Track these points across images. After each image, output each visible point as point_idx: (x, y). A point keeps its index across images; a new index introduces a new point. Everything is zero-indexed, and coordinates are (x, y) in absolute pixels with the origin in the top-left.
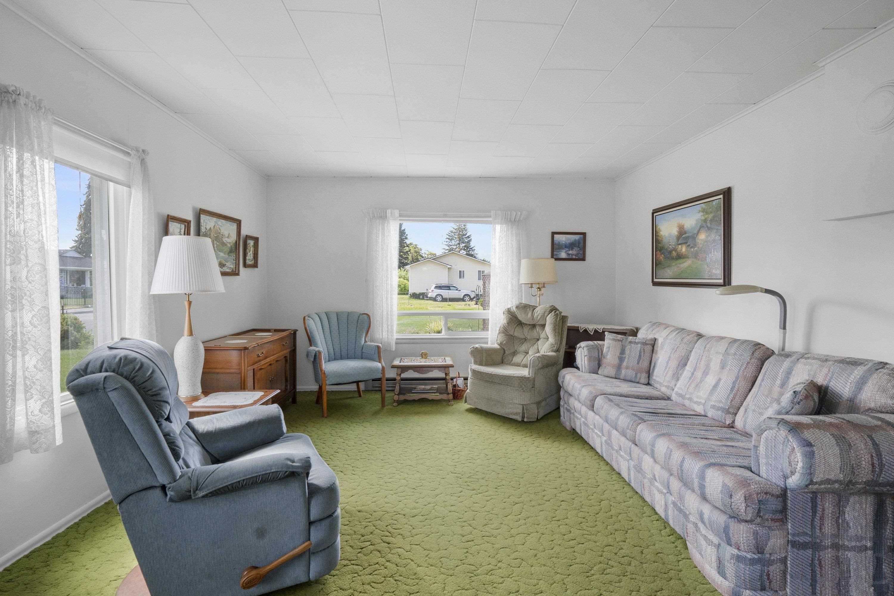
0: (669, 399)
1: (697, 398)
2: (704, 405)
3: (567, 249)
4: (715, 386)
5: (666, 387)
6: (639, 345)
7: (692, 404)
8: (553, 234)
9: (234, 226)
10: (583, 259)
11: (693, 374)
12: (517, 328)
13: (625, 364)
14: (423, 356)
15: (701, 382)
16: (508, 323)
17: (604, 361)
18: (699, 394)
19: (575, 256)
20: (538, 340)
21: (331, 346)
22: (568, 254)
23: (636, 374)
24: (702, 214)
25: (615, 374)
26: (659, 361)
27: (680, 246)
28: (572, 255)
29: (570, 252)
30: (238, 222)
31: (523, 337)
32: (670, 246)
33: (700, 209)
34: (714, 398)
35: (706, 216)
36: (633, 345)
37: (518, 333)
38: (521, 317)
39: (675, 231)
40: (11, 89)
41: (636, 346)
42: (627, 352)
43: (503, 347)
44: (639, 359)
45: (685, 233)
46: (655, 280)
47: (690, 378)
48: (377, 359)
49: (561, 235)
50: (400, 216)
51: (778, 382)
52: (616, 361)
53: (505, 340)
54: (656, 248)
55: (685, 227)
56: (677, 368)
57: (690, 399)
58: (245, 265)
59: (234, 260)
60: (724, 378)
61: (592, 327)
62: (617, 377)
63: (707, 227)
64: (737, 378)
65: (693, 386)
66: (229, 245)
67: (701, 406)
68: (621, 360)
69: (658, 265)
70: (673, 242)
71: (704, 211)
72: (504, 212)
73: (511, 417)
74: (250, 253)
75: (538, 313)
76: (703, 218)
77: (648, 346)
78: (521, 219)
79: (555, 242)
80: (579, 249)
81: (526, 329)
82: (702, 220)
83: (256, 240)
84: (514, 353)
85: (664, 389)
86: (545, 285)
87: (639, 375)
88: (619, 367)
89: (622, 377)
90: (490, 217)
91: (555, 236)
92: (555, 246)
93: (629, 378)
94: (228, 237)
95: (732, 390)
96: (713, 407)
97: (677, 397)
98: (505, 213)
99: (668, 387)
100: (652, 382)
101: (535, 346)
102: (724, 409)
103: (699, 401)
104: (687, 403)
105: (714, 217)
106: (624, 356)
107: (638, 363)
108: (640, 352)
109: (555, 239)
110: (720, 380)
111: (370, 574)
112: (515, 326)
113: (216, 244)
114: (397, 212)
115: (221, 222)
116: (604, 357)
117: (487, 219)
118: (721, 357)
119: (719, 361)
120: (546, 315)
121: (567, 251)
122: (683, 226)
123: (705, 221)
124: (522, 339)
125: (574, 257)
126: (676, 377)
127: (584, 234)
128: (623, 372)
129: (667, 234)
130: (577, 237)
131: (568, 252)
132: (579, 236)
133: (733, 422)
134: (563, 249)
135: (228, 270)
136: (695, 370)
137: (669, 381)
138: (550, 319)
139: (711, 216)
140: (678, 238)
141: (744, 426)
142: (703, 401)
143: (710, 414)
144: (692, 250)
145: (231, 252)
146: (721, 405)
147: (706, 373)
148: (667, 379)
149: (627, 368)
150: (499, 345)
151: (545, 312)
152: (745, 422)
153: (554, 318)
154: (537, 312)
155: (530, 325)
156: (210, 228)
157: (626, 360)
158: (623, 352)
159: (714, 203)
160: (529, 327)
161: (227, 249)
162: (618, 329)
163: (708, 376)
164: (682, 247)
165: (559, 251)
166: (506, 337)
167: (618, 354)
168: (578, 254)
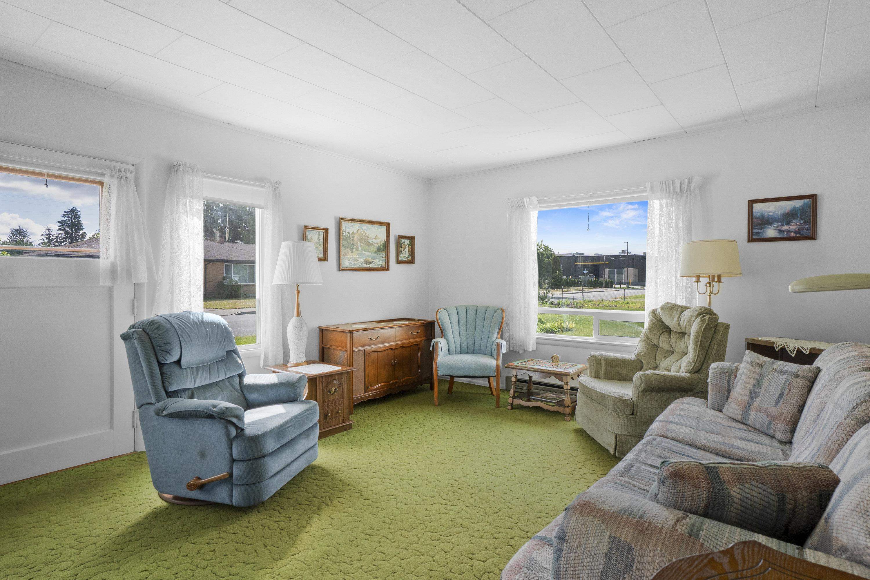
3: (779, 224)
6: (785, 377)
8: (751, 202)
9: (384, 229)
10: (812, 237)
12: (662, 336)
13: (756, 403)
14: (554, 359)
16: (650, 329)
17: (733, 393)
19: (795, 232)
21: (465, 338)
22: (781, 231)
23: (770, 422)
25: (741, 417)
28: (788, 232)
29: (785, 228)
30: (388, 225)
36: (776, 374)
38: (670, 322)
40: (175, 163)
41: (780, 376)
42: (765, 384)
43: (640, 359)
44: (778, 398)
48: (496, 357)
49: (767, 203)
50: (540, 203)
52: (746, 397)
53: (643, 351)
58: (399, 262)
59: (383, 257)
61: (794, 345)
62: (743, 421)
66: (377, 245)
68: (754, 395)
72: (664, 183)
74: (405, 251)
75: (686, 317)
77: (799, 380)
78: (692, 188)
79: (754, 214)
80: (802, 222)
81: (673, 339)
83: (412, 239)
86: (701, 278)
87: (773, 424)
88: (747, 408)
89: (750, 422)
90: (646, 191)
91: (755, 206)
92: (755, 220)
93: (759, 427)
94: (375, 238)
98: (666, 184)
100: (794, 440)
106: (759, 390)
107: (776, 405)
108: (783, 388)
109: (754, 210)
111: (275, 522)
112: (660, 333)
113: (360, 245)
114: (534, 199)
115: (365, 226)
117: (640, 195)
120: (693, 320)
121: (779, 226)
124: (668, 351)
125: (792, 234)
127: (813, 198)
128: (753, 414)
130: (800, 203)
131: (780, 228)
132: (803, 201)
134: (771, 224)
135: (376, 267)
138: (695, 326)
145: (379, 250)
149: (758, 410)
150: (635, 356)
151: (692, 316)
154: (684, 315)
155: (677, 332)
156: (353, 233)
157: (760, 398)
158: (758, 384)
160: (677, 336)
161: (374, 249)
165: (763, 228)
166: (646, 347)
167: (750, 386)
168: (799, 230)
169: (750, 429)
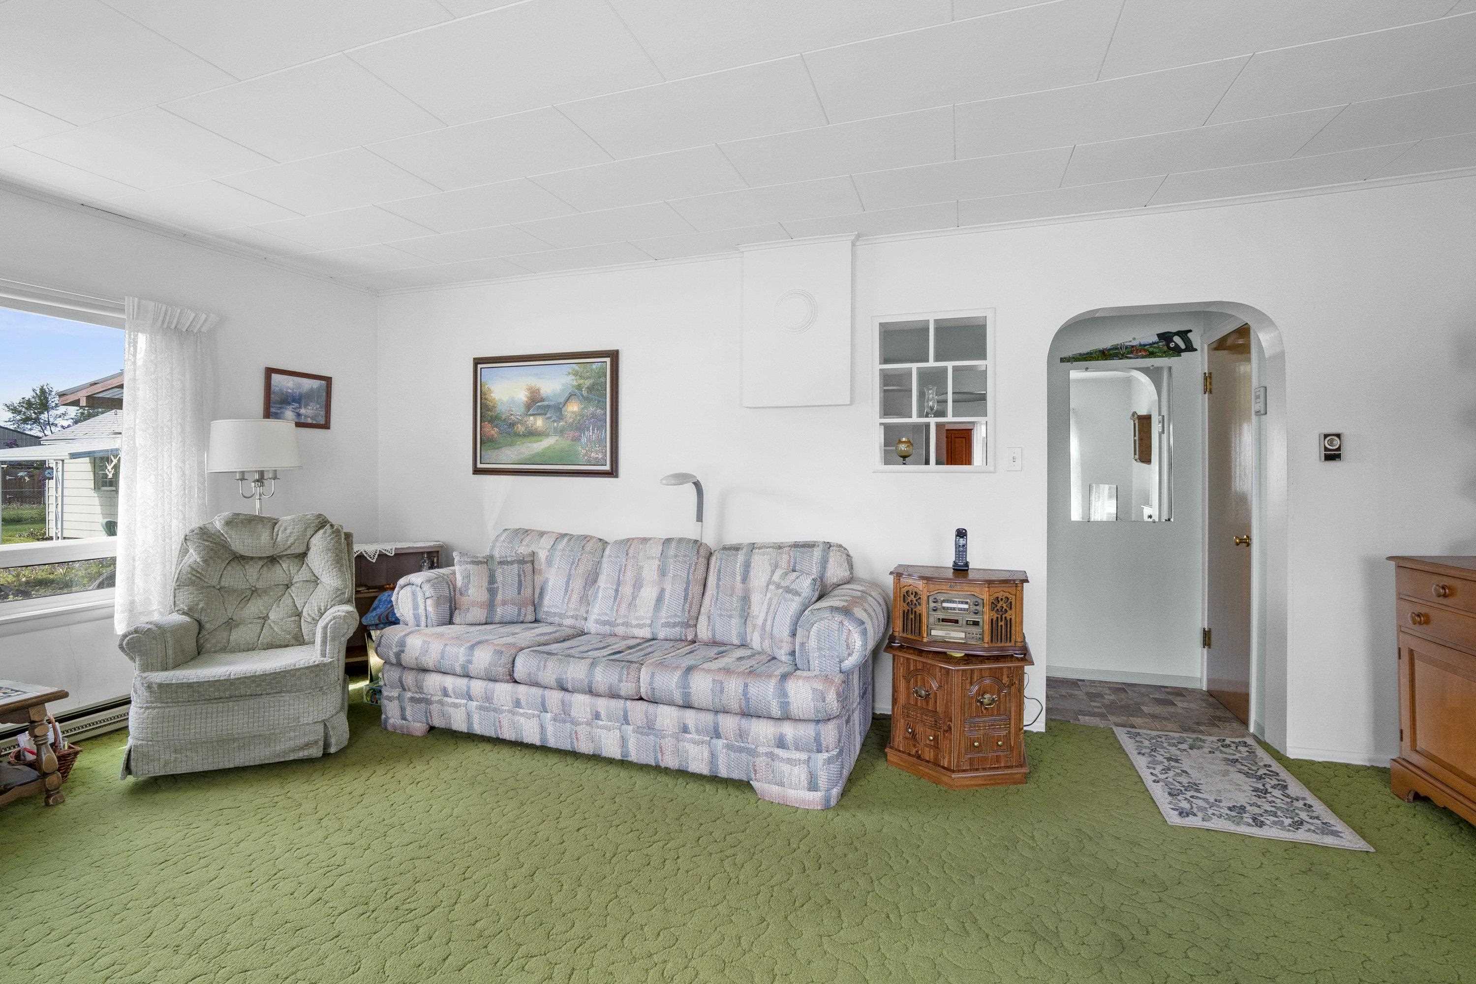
0: (583, 633)
1: (637, 618)
2: (650, 626)
3: (298, 405)
4: (660, 599)
5: (572, 617)
6: (516, 565)
7: (630, 629)
8: (270, 372)
10: (326, 426)
11: (617, 591)
12: (229, 568)
13: (499, 597)
15: (634, 598)
16: (205, 561)
17: (464, 601)
18: (637, 614)
19: (312, 418)
20: (288, 587)
22: (299, 415)
23: (520, 610)
24: (573, 377)
25: (487, 617)
26: (550, 584)
27: (532, 418)
28: (306, 417)
29: (303, 411)
31: (243, 587)
32: (512, 417)
33: (570, 371)
34: (663, 613)
35: (582, 381)
36: (505, 567)
37: (235, 578)
38: (240, 542)
39: (522, 396)
41: (510, 567)
42: (499, 578)
43: (196, 615)
44: (518, 586)
45: (542, 400)
46: (479, 466)
47: (615, 598)
49: (286, 377)
51: (739, 578)
52: (483, 596)
54: (481, 417)
55: (542, 392)
56: (584, 588)
57: (626, 624)
60: (668, 588)
61: (373, 549)
62: (489, 620)
63: (582, 395)
64: (688, 583)
65: (624, 606)
67: (648, 629)
68: (492, 592)
69: (485, 443)
70: (518, 411)
71: (576, 374)
72: (164, 308)
73: (291, 758)
75: (288, 531)
76: (575, 383)
77: (528, 565)
78: (204, 329)
79: (273, 388)
80: (318, 406)
81: (252, 571)
82: (573, 386)
84: (231, 624)
85: (568, 622)
87: (523, 610)
88: (491, 605)
89: (497, 619)
90: (122, 310)
91: (275, 377)
92: (272, 396)
93: (508, 619)
95: (686, 598)
96: (667, 625)
97: (601, 627)
98: (166, 311)
99: (575, 617)
100: (541, 616)
101: (286, 601)
102: (683, 623)
103: (642, 622)
104: (620, 630)
105: (593, 385)
106: (495, 586)
107: (519, 593)
108: (519, 576)
109: (272, 382)
110: (663, 591)
112: (224, 565)
116: (461, 594)
118: (657, 562)
119: (655, 567)
120: (309, 533)
121: (296, 408)
122: (538, 390)
123: (579, 387)
124: (245, 591)
125: (309, 421)
126: (585, 600)
127: (328, 380)
128: (499, 610)
129: (505, 399)
130: (315, 384)
131: (298, 411)
132: (319, 381)
133: (696, 635)
134: (289, 404)
136: (618, 585)
137: (576, 609)
138: (319, 543)
139: (588, 383)
140: (528, 407)
141: (714, 636)
142: (648, 622)
143: (661, 635)
144: (555, 424)
146: (677, 620)
147: (638, 585)
148: (572, 606)
149: (504, 603)
150: (184, 613)
151: (305, 529)
152: (713, 630)
153: (332, 539)
154: (285, 529)
155: (260, 558)
157: (500, 592)
158: (492, 580)
159: (594, 366)
160: (261, 563)
162: (421, 548)
163: (643, 590)
164: (535, 420)
165: (280, 408)
166: (202, 593)
167: (485, 584)
168: (316, 416)
169: (498, 625)
